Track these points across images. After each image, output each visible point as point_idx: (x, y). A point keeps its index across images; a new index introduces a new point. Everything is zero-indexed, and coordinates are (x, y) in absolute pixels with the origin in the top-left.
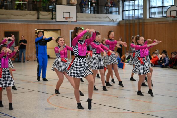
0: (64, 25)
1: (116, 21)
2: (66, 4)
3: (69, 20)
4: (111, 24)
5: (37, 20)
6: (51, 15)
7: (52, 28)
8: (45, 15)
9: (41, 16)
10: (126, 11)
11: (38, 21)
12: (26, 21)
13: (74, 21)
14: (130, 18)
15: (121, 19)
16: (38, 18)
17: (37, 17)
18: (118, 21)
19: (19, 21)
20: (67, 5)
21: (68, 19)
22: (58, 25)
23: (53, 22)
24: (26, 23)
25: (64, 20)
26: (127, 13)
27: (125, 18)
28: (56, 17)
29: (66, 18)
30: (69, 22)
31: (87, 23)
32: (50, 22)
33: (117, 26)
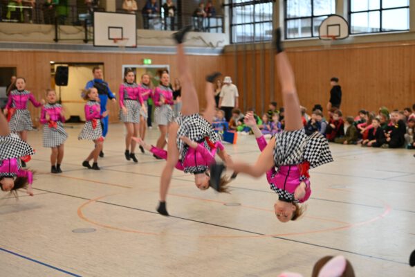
0: (110, 54)
1: (217, 46)
2: (114, 11)
3: (120, 43)
4: (207, 53)
5: (54, 43)
6: (84, 34)
7: (86, 60)
8: (70, 33)
9: (62, 36)
10: (238, 26)
11: (55, 45)
12: (30, 46)
13: (131, 45)
14: (247, 40)
15: (227, 43)
16: (56, 40)
17: (54, 37)
18: (222, 45)
19: (17, 46)
20: (116, 12)
21: (119, 41)
22: (98, 54)
23: (87, 48)
24: (31, 50)
25: (111, 43)
26: (239, 30)
27: (235, 40)
28: (94, 36)
29: (115, 40)
30: (122, 47)
31: (158, 50)
32: (81, 47)
33: (220, 56)
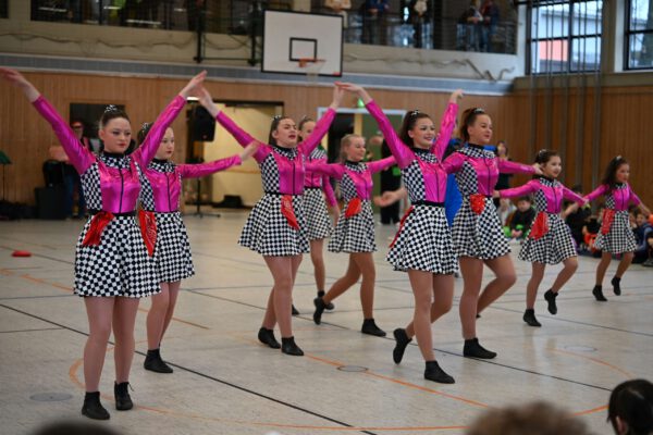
0: (297, 86)
1: (500, 78)
2: (308, 10)
3: (311, 68)
4: (482, 90)
5: (195, 64)
6: (250, 51)
7: (251, 97)
8: (225, 47)
9: (208, 52)
10: (540, 43)
11: (196, 68)
12: (150, 68)
13: (331, 72)
14: (556, 69)
15: (519, 72)
16: (198, 59)
17: (194, 54)
18: (509, 77)
19: (127, 67)
20: (312, 13)
21: (309, 64)
22: (274, 85)
23: (253, 75)
24: (139, 75)
25: (294, 67)
27: (537, 68)
28: (262, 54)
29: (302, 62)
30: (313, 75)
31: (386, 82)
32: (243, 74)
33: (504, 96)
